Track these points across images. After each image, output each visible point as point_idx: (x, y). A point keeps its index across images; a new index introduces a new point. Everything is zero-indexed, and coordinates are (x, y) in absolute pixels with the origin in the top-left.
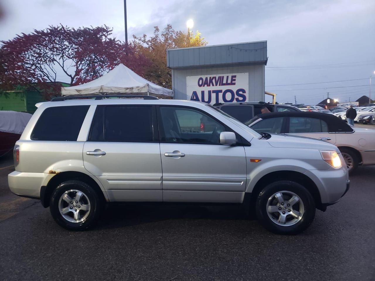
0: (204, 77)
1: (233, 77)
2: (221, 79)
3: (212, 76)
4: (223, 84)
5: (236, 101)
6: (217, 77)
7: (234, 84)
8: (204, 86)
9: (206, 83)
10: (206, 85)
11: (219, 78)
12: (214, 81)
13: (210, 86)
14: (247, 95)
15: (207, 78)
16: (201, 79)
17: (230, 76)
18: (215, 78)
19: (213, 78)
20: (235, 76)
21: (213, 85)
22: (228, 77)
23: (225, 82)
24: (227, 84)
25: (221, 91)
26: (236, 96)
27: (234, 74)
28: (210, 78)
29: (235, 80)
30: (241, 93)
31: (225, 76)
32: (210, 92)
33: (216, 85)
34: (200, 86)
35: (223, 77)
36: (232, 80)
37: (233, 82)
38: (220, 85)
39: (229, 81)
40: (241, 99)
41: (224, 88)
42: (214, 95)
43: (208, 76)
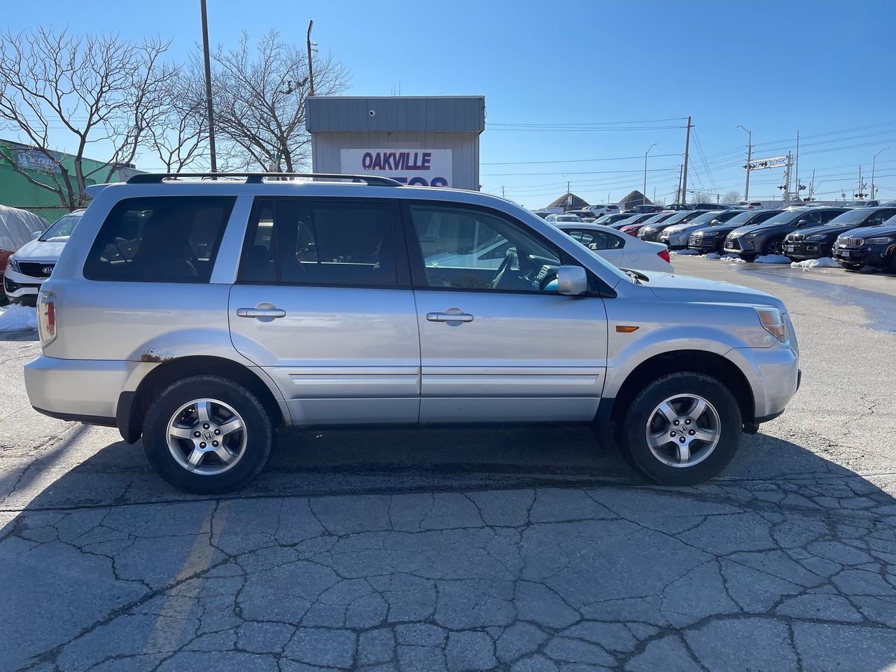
0: (374, 153)
1: (425, 155)
2: (404, 156)
3: (388, 151)
4: (409, 168)
6: (398, 152)
7: (428, 168)
8: (374, 168)
9: (378, 163)
10: (377, 168)
11: (402, 155)
12: (391, 160)
13: (384, 169)
15: (378, 155)
16: (368, 155)
17: (421, 152)
18: (394, 155)
19: (390, 155)
20: (429, 155)
21: (390, 168)
22: (416, 155)
24: (415, 167)
25: (404, 180)
27: (427, 151)
28: (385, 154)
29: (428, 161)
30: (439, 184)
31: (412, 152)
33: (396, 168)
34: (366, 168)
35: (408, 154)
36: (424, 161)
37: (426, 164)
38: (402, 169)
39: (419, 163)
41: (410, 174)
43: (382, 152)
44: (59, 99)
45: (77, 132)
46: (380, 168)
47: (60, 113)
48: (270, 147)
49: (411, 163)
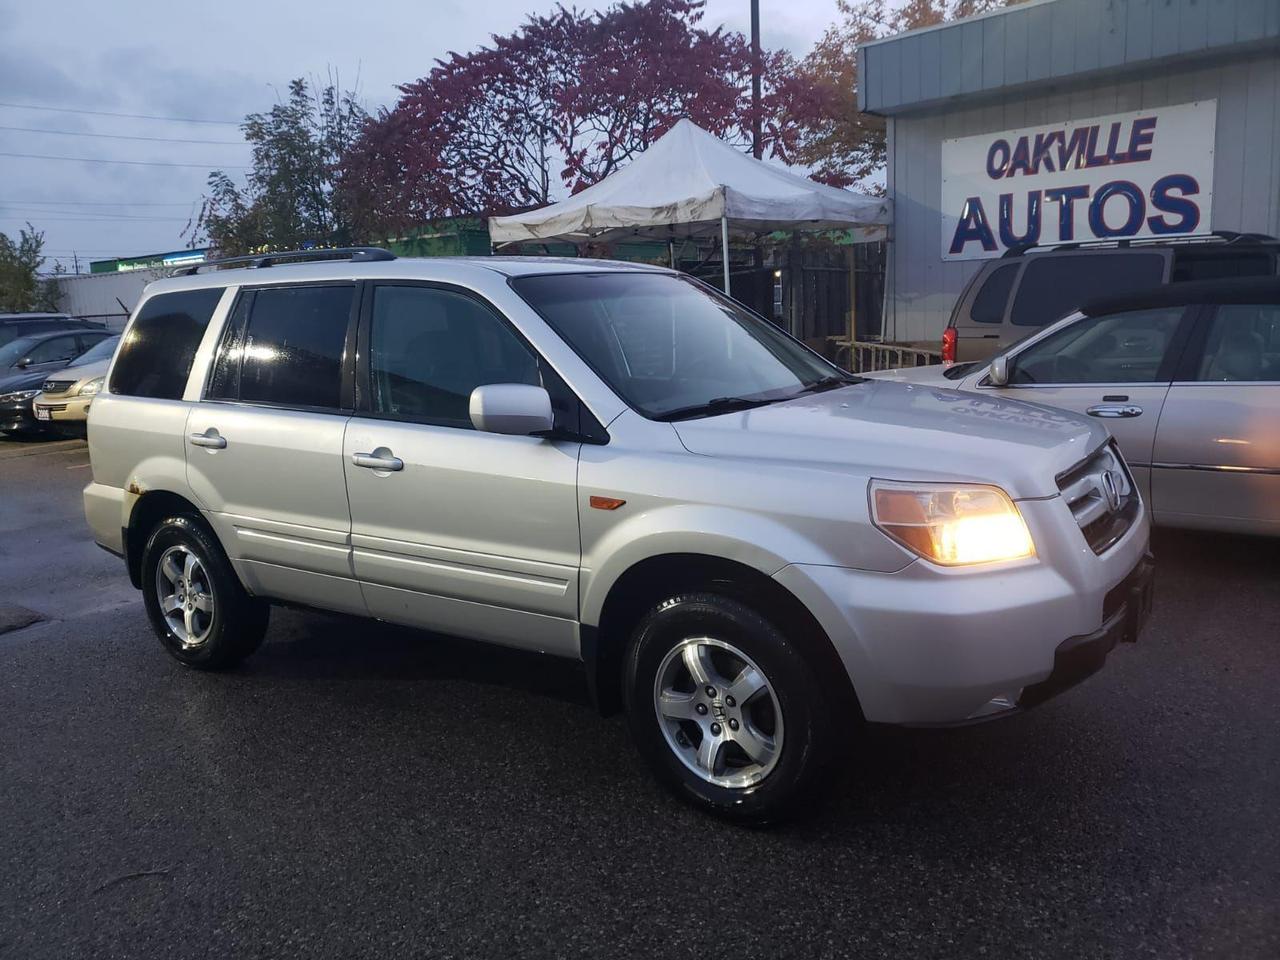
0: (1012, 138)
1: (1139, 125)
2: (1085, 139)
3: (1046, 130)
4: (1094, 162)
5: (1150, 232)
6: (1069, 129)
8: (1011, 173)
9: (1022, 161)
10: (1019, 171)
11: (1080, 134)
12: (1054, 149)
13: (1035, 171)
14: (1202, 200)
15: (1023, 142)
16: (1001, 145)
17: (1127, 121)
18: (1061, 136)
19: (1052, 136)
20: (1151, 123)
21: (1050, 166)
22: (1116, 128)
23: (1101, 150)
24: (1113, 157)
25: (1082, 192)
26: (1151, 211)
27: (1145, 114)
28: (1039, 138)
29: (1148, 139)
30: (1174, 193)
31: (1105, 124)
32: (1034, 197)
33: (1064, 165)
34: (995, 174)
35: (1096, 130)
36: (1137, 138)
37: (1141, 148)
39: (1123, 146)
40: (1173, 219)
41: (1096, 178)
42: (1050, 211)
43: (1031, 133)
46: (1027, 172)
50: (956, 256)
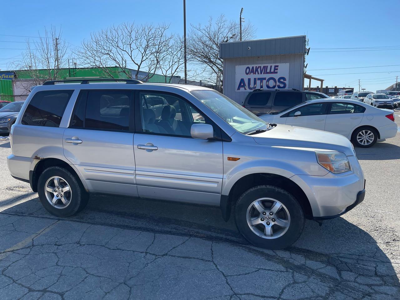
0: (251, 67)
1: (275, 66)
3: (258, 66)
4: (267, 73)
5: (278, 88)
6: (262, 66)
7: (277, 73)
8: (250, 74)
9: (253, 71)
10: (252, 73)
11: (264, 67)
12: (259, 70)
13: (255, 74)
14: (287, 82)
15: (253, 67)
16: (248, 68)
17: (273, 65)
18: (260, 67)
19: (259, 67)
20: (277, 66)
21: (258, 73)
22: (271, 67)
24: (270, 73)
26: (278, 84)
27: (277, 64)
28: (256, 67)
29: (277, 69)
30: (282, 80)
31: (269, 66)
32: (255, 79)
33: (261, 73)
34: (247, 74)
35: (267, 66)
36: (275, 69)
37: (276, 71)
38: (264, 73)
39: (272, 70)
43: (255, 66)
44: (131, 51)
45: (137, 64)
47: (131, 57)
48: (219, 66)
49: (268, 71)
50: (238, 91)
